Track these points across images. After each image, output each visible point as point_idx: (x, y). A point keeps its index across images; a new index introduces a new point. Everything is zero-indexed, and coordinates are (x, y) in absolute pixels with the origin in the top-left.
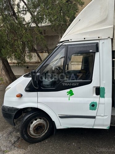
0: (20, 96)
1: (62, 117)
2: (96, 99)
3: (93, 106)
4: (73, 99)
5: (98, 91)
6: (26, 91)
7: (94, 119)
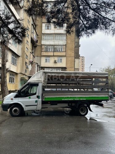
0: (12, 99)
1: (26, 106)
2: (37, 99)
3: (36, 101)
4: (30, 100)
5: (38, 97)
6: (14, 97)
7: (36, 106)
